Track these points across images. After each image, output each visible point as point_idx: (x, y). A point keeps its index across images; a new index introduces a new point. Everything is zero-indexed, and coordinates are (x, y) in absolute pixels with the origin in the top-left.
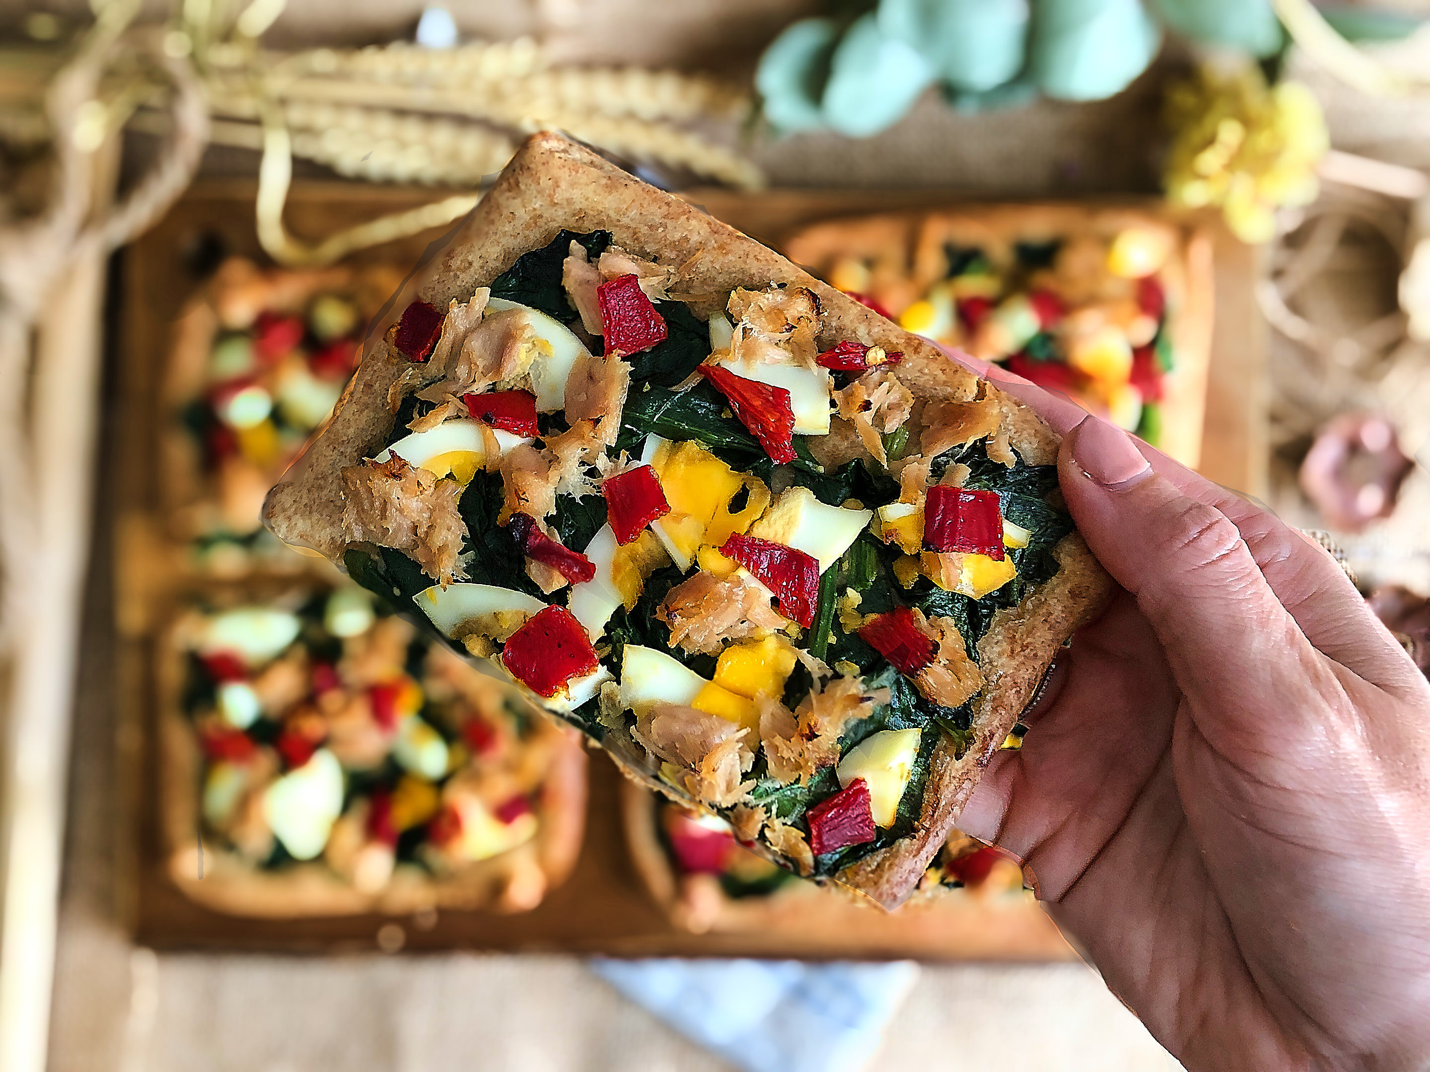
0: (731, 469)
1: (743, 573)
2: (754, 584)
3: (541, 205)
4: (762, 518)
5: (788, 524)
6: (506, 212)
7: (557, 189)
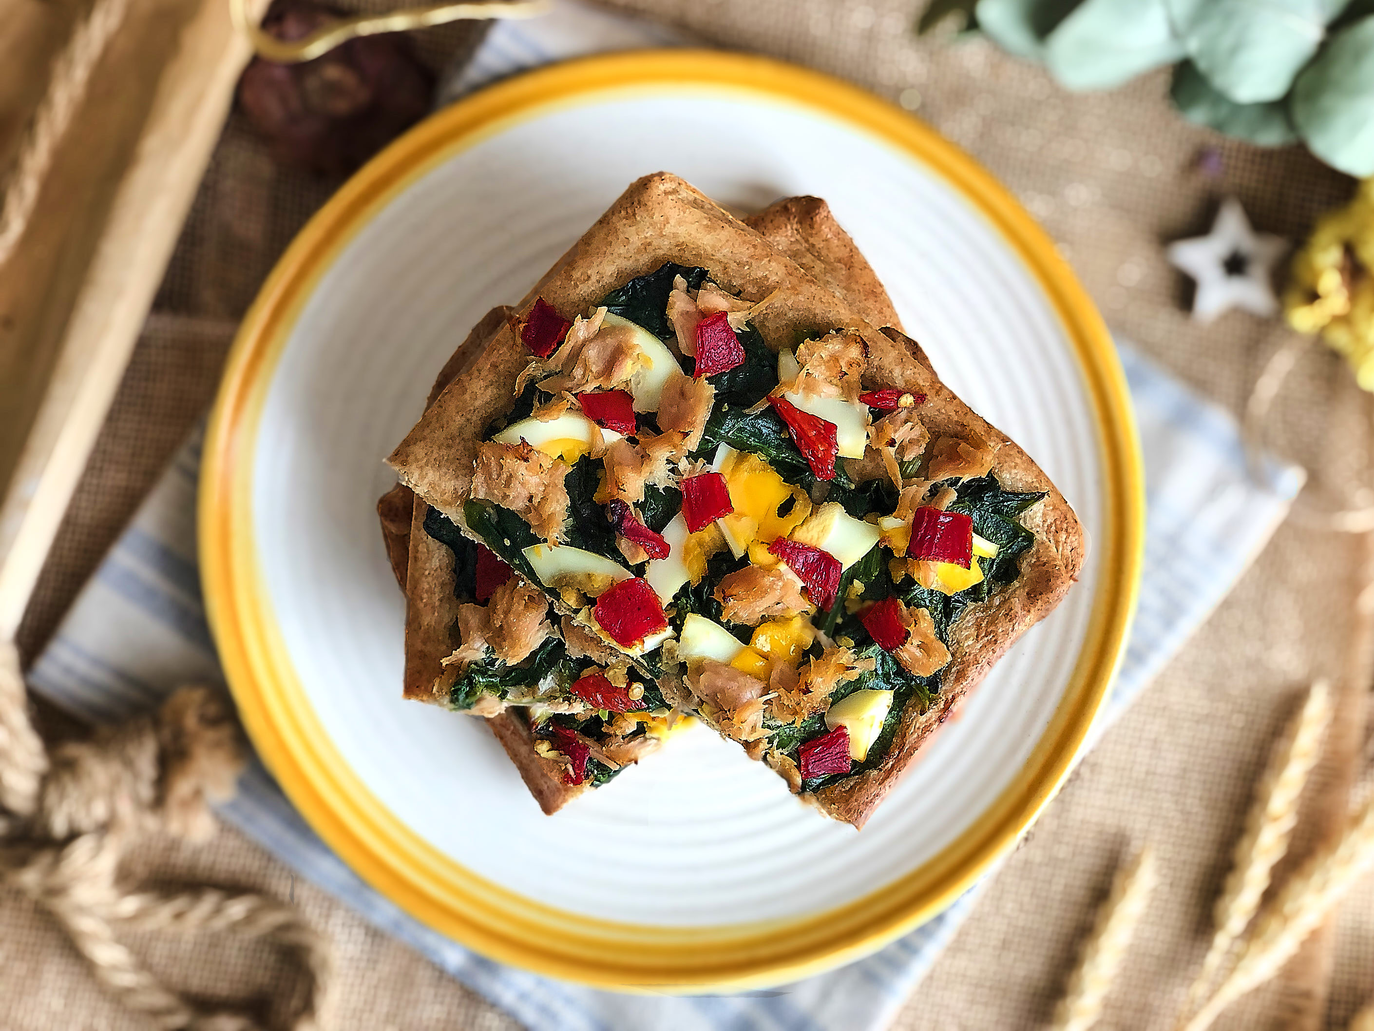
0: (783, 481)
1: (783, 567)
2: (791, 576)
3: (651, 235)
4: (802, 524)
5: (822, 531)
6: (621, 236)
7: (667, 225)
